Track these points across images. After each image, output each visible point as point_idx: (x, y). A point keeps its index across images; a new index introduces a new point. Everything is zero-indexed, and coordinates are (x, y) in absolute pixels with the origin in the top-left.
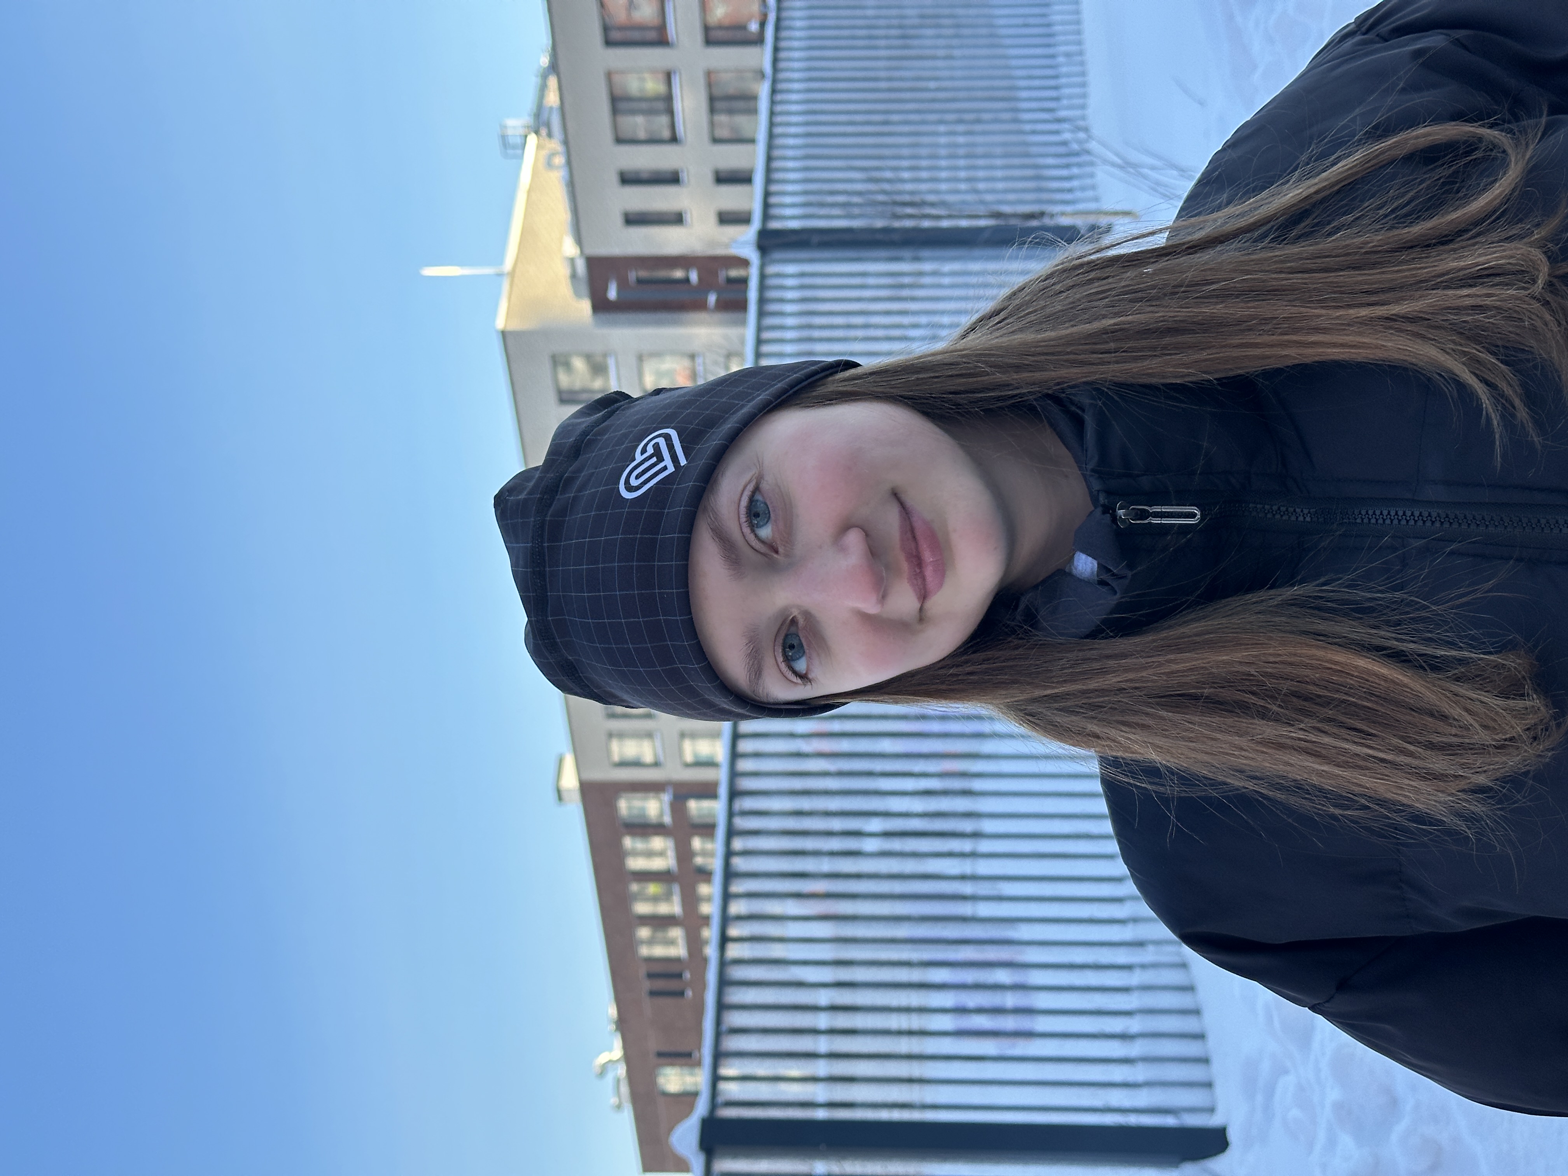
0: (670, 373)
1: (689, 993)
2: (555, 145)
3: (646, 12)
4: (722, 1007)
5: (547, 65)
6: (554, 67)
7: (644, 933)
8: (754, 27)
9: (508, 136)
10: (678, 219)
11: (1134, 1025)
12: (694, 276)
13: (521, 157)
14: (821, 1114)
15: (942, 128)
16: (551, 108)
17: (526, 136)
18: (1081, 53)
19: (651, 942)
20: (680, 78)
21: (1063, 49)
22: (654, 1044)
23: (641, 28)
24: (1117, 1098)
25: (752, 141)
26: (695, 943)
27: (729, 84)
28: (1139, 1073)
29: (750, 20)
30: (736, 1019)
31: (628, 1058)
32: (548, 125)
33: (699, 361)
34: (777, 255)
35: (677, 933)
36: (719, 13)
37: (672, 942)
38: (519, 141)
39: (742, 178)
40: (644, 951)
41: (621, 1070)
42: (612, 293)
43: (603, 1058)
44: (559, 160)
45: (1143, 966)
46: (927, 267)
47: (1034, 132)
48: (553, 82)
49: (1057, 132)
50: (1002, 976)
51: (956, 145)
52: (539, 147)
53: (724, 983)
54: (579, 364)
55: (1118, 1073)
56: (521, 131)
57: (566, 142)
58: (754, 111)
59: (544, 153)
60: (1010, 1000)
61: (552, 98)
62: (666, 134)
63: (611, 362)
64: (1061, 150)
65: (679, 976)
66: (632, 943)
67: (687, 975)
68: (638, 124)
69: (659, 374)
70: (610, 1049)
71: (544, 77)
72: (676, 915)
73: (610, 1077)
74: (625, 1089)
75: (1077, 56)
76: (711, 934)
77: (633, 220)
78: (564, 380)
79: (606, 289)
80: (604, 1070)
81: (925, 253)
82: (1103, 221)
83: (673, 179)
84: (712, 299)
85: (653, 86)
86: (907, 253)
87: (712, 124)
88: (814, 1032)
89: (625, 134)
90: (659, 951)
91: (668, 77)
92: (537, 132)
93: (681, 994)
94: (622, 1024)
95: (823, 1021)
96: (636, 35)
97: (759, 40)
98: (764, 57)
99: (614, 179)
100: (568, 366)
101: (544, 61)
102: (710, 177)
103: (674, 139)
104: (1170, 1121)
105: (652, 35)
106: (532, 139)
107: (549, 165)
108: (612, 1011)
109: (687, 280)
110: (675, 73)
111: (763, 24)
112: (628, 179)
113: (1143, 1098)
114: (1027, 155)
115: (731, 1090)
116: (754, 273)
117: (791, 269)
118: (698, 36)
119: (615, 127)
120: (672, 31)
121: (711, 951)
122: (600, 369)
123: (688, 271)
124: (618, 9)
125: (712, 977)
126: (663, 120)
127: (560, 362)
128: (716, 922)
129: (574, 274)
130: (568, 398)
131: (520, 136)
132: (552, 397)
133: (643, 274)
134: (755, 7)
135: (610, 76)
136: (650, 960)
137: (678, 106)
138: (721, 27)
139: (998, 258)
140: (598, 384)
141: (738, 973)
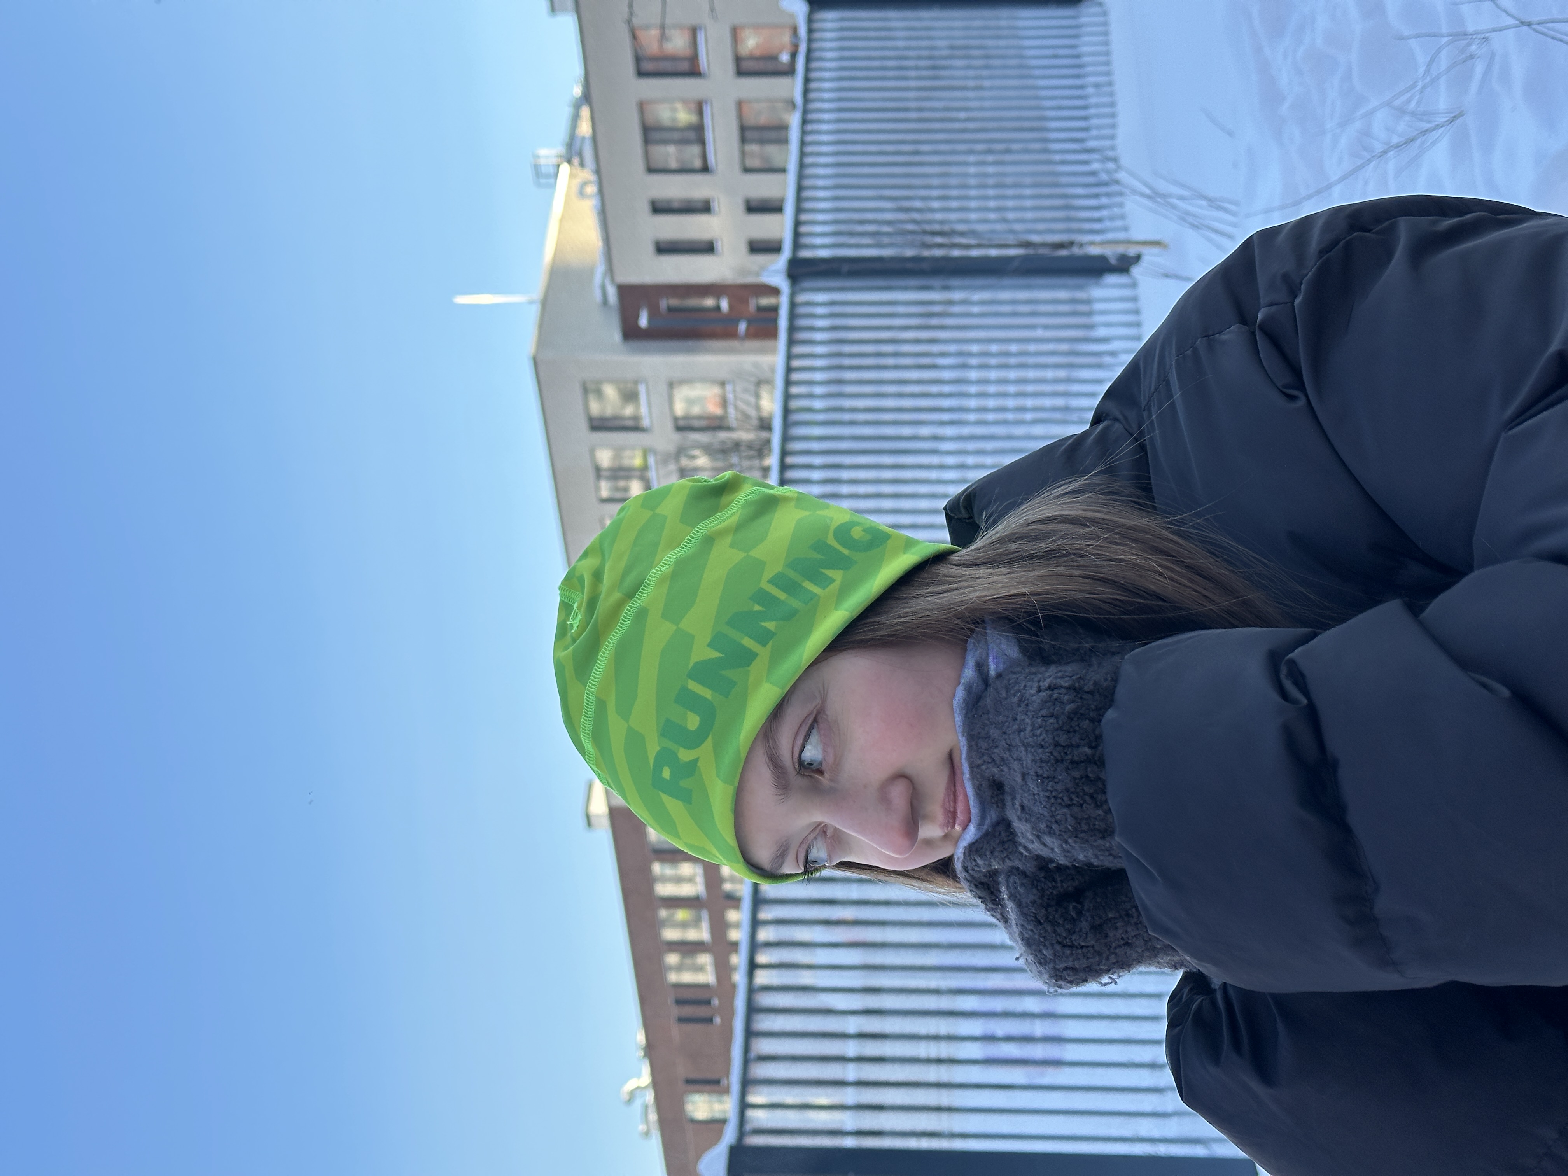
0: (700, 400)
1: (718, 1020)
2: (588, 174)
3: (678, 43)
4: (750, 1034)
5: (580, 95)
6: (587, 97)
7: (672, 959)
8: (785, 58)
9: (540, 165)
10: (708, 248)
12: (724, 304)
13: (554, 186)
14: (849, 1143)
15: (972, 158)
16: (583, 138)
17: (559, 166)
18: (1110, 84)
19: (679, 968)
20: (712, 108)
21: (1091, 80)
22: (683, 1070)
23: (673, 58)
24: (1146, 1128)
25: (783, 171)
26: (723, 969)
27: (760, 116)
28: (1168, 1103)
29: (781, 51)
30: (765, 1046)
31: (656, 1084)
32: (580, 155)
33: (729, 388)
34: (807, 284)
35: (705, 959)
36: (751, 43)
37: (700, 969)
38: (552, 170)
39: (771, 207)
40: (673, 977)
41: (650, 1097)
42: (644, 321)
43: (631, 1085)
44: (592, 189)
46: (957, 295)
47: (1063, 162)
48: (585, 112)
49: (1086, 162)
50: (1030, 1004)
51: (986, 175)
52: (572, 176)
53: (752, 1010)
54: (610, 391)
55: (1147, 1103)
56: (554, 161)
57: (598, 172)
58: (785, 141)
59: (577, 181)
60: (1039, 1028)
61: (585, 128)
62: (698, 164)
63: (642, 389)
64: (1091, 180)
65: (708, 1002)
66: (661, 969)
67: (716, 1002)
68: (670, 154)
69: (690, 402)
70: (639, 1076)
71: (577, 107)
72: (705, 942)
73: (638, 1104)
74: (653, 1117)
75: (1106, 87)
76: (739, 960)
77: (665, 248)
78: (595, 408)
79: (637, 317)
80: (632, 1095)
81: (955, 282)
82: (1132, 251)
83: (705, 208)
84: (742, 327)
85: (684, 117)
86: (936, 282)
87: (743, 154)
88: (843, 1059)
89: (658, 163)
90: (687, 978)
91: (700, 109)
92: (569, 162)
93: (709, 1020)
94: (650, 1050)
95: (851, 1048)
96: (669, 66)
97: (790, 71)
98: (795, 87)
99: (646, 208)
100: (599, 393)
101: (577, 91)
102: (741, 207)
103: (705, 169)
104: (1199, 1151)
105: (685, 66)
106: (565, 168)
107: (581, 194)
108: (640, 1037)
109: (718, 308)
110: (706, 103)
111: (794, 55)
112: (659, 208)
113: (1172, 1128)
114: (1057, 185)
115: (759, 1117)
116: (784, 302)
117: (821, 297)
118: (730, 66)
119: (647, 155)
120: (703, 63)
121: (739, 978)
122: (630, 396)
123: (718, 299)
124: (650, 40)
125: (740, 1003)
126: (694, 150)
127: (590, 389)
128: (744, 949)
129: (605, 302)
130: (599, 425)
131: (553, 165)
132: (583, 424)
133: (674, 302)
134: (786, 38)
135: (642, 106)
136: (678, 986)
137: (709, 136)
138: (752, 58)
139: (1028, 287)
140: (629, 411)
141: (767, 1000)
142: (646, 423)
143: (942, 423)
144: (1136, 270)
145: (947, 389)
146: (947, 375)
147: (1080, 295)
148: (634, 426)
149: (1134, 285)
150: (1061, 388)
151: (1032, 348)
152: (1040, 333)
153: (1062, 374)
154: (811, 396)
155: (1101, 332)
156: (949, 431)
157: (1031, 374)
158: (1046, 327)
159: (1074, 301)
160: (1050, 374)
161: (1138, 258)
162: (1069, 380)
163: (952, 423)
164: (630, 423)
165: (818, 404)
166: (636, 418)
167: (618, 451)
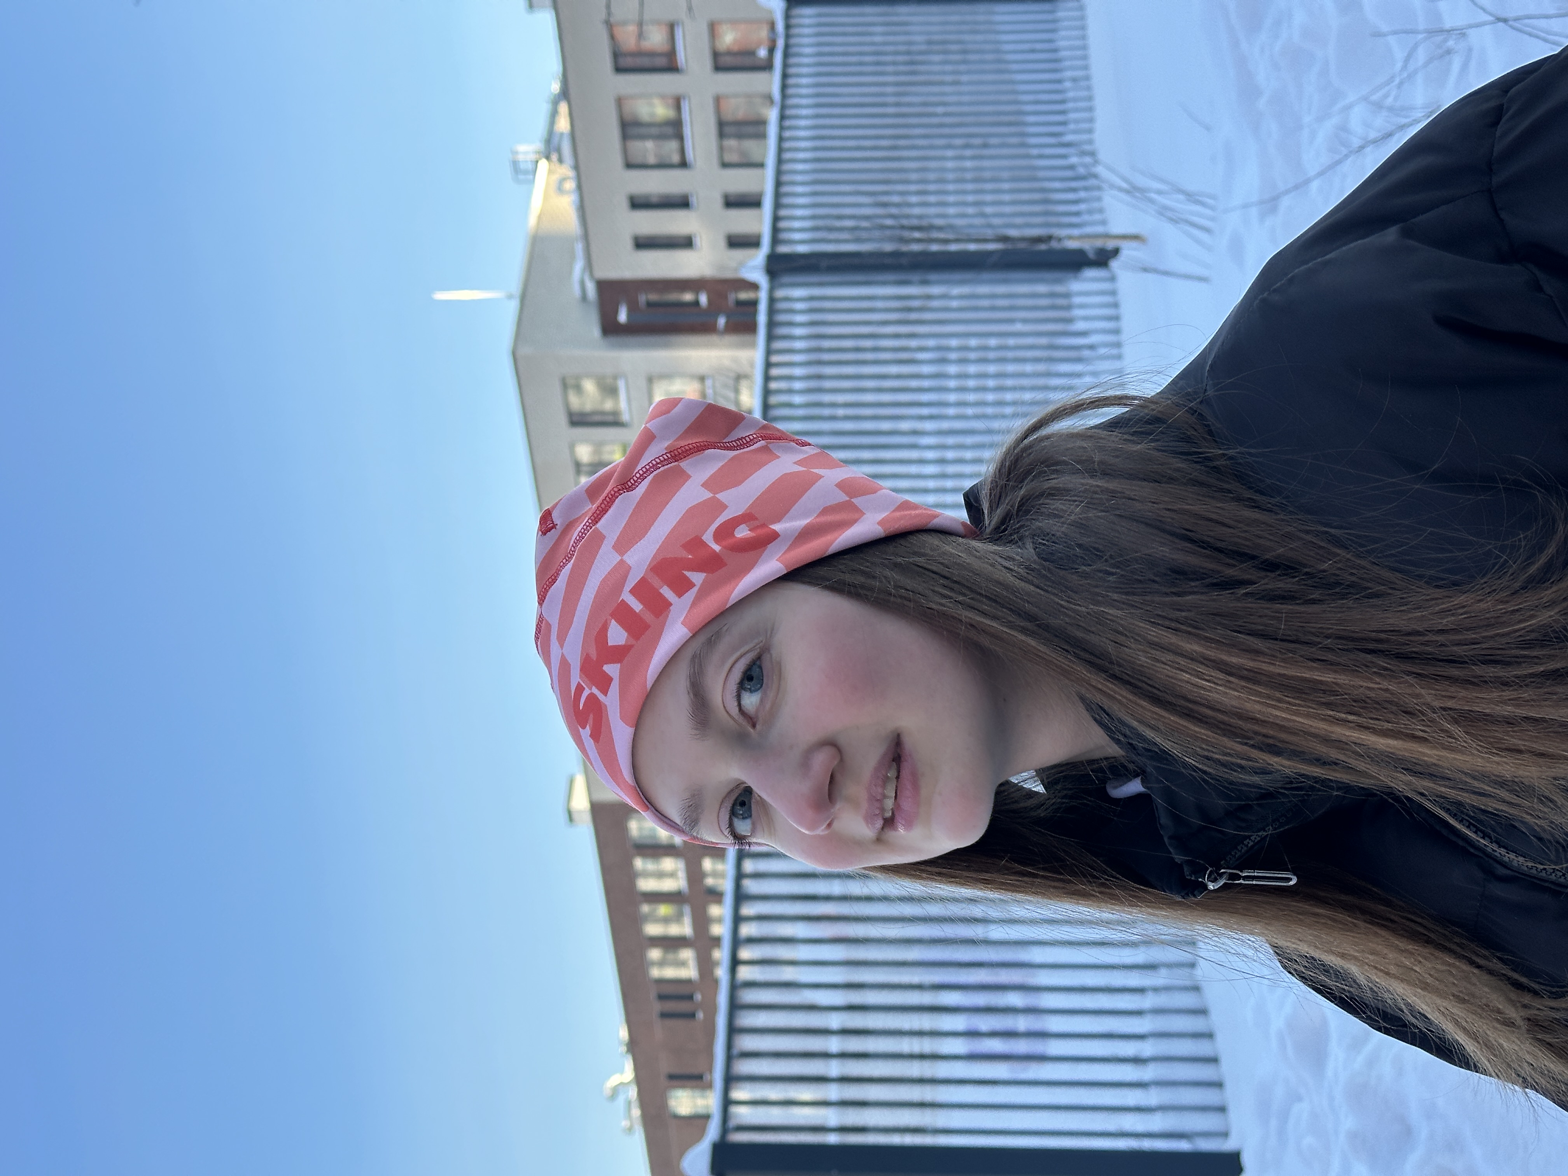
1: (700, 1015)
2: (566, 170)
3: (656, 39)
4: (733, 1031)
5: (558, 91)
6: (565, 94)
7: (655, 954)
8: (763, 53)
9: (519, 161)
10: (686, 243)
11: (1147, 1049)
12: (703, 299)
13: (532, 182)
14: (833, 1139)
15: (950, 153)
16: (562, 134)
17: (537, 162)
18: (1087, 78)
19: (662, 963)
20: (690, 103)
21: (1069, 74)
22: (665, 1065)
23: (652, 54)
24: (1130, 1122)
25: (761, 165)
26: (706, 965)
27: (736, 110)
28: (1152, 1097)
29: (758, 46)
30: (748, 1043)
31: (639, 1080)
32: (559, 150)
33: (709, 383)
34: (786, 279)
35: (687, 954)
36: (728, 38)
37: (683, 964)
38: (530, 166)
39: (751, 202)
40: (656, 973)
41: (633, 1093)
42: (622, 317)
43: (614, 1080)
44: (570, 185)
45: (1156, 990)
46: (936, 290)
47: (1041, 157)
48: (563, 108)
49: (1064, 157)
50: (1015, 999)
51: (964, 170)
52: (550, 172)
53: (735, 1007)
54: (589, 386)
55: (1132, 1097)
56: (533, 157)
57: (576, 167)
58: (762, 136)
59: (555, 177)
60: (1022, 1023)
61: (563, 124)
62: (676, 158)
63: (621, 385)
64: (1069, 173)
65: (690, 997)
66: (643, 965)
67: (698, 997)
68: (648, 149)
70: (622, 1071)
71: (555, 103)
72: (688, 937)
73: (621, 1100)
74: (636, 1112)
75: (1084, 80)
76: (721, 955)
77: (643, 243)
78: (575, 402)
79: (616, 313)
80: (615, 1092)
81: (933, 276)
82: (1110, 245)
83: (683, 202)
84: (722, 321)
85: (661, 111)
86: (916, 277)
87: (721, 149)
88: (826, 1055)
89: (637, 159)
90: (670, 973)
91: (678, 103)
92: (548, 158)
93: (692, 1015)
94: (633, 1046)
95: (834, 1044)
96: (646, 62)
97: (768, 66)
98: (772, 82)
99: (624, 204)
100: (578, 388)
101: (556, 87)
102: (719, 201)
103: (684, 164)
104: (1183, 1146)
105: (661, 62)
106: (543, 164)
107: (560, 190)
108: (623, 1033)
109: (696, 303)
110: (684, 99)
111: (771, 50)
112: (638, 203)
113: (1156, 1123)
114: (1035, 179)
115: (743, 1114)
116: (763, 296)
117: (800, 293)
118: (708, 63)
119: (625, 151)
120: (681, 58)
121: (722, 973)
122: (611, 391)
123: (697, 294)
124: (628, 38)
125: (723, 999)
126: (672, 145)
127: (570, 384)
128: (726, 943)
129: (584, 297)
130: (578, 420)
131: (531, 161)
132: (563, 420)
133: (653, 297)
134: (764, 33)
135: (620, 102)
136: (661, 981)
137: (687, 131)
138: (729, 53)
139: (1005, 281)
140: (608, 405)
141: (750, 996)
142: (625, 417)
143: (921, 418)
144: (1114, 264)
145: (926, 383)
146: (926, 369)
147: (1059, 288)
148: (613, 421)
149: (1113, 279)
150: (1041, 382)
151: (1011, 342)
152: (1019, 327)
153: (1041, 367)
154: (790, 391)
155: (1080, 326)
156: (929, 426)
157: (1010, 368)
158: (1025, 321)
159: (1053, 295)
160: (1029, 368)
161: (1116, 252)
162: (1049, 374)
163: (931, 417)
164: (610, 418)
165: (797, 399)
166: (616, 413)
167: (598, 446)
